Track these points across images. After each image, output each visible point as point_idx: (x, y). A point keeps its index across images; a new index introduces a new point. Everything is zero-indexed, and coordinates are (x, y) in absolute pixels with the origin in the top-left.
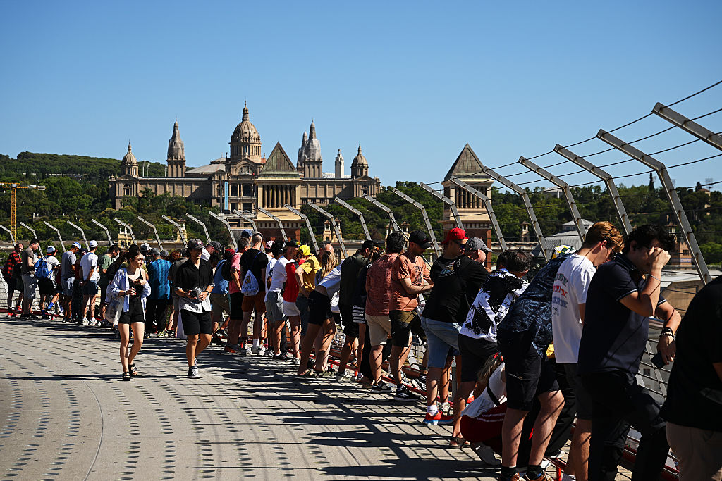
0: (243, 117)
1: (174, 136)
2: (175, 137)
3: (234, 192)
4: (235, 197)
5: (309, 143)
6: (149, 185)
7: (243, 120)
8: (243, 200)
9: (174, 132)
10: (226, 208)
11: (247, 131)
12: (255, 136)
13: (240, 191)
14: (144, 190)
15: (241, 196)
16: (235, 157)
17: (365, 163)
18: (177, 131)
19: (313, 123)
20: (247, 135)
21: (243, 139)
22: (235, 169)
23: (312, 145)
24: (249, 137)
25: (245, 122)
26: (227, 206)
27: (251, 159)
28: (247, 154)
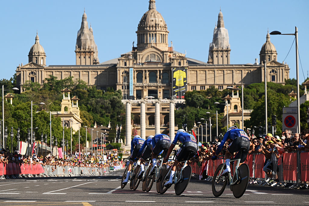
0: (150, 6)
1: (82, 28)
2: (84, 28)
3: (140, 78)
4: (141, 84)
5: (217, 32)
6: (54, 73)
7: (150, 9)
8: (149, 86)
9: (83, 23)
10: (131, 94)
11: (153, 19)
12: (162, 24)
13: (146, 78)
14: (49, 77)
15: (146, 82)
16: (141, 45)
17: (273, 49)
18: (85, 22)
19: (221, 13)
20: (153, 23)
21: (150, 27)
22: (141, 57)
23: (220, 34)
24: (156, 24)
25: (151, 11)
26: (133, 93)
27: (158, 47)
28: (153, 41)
